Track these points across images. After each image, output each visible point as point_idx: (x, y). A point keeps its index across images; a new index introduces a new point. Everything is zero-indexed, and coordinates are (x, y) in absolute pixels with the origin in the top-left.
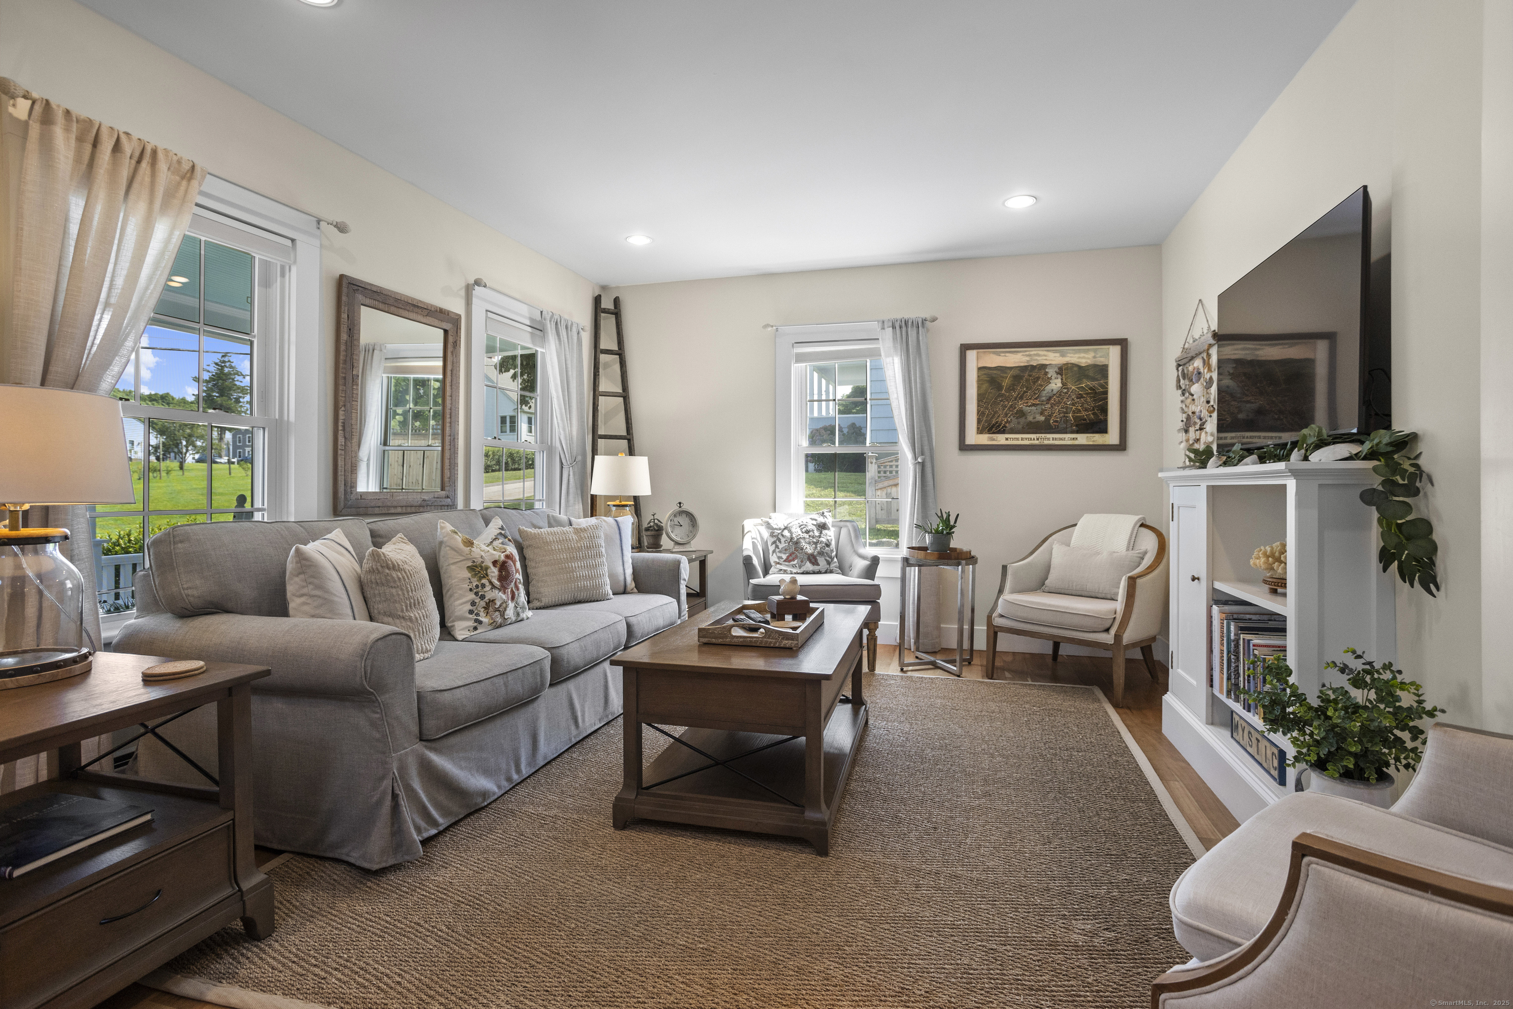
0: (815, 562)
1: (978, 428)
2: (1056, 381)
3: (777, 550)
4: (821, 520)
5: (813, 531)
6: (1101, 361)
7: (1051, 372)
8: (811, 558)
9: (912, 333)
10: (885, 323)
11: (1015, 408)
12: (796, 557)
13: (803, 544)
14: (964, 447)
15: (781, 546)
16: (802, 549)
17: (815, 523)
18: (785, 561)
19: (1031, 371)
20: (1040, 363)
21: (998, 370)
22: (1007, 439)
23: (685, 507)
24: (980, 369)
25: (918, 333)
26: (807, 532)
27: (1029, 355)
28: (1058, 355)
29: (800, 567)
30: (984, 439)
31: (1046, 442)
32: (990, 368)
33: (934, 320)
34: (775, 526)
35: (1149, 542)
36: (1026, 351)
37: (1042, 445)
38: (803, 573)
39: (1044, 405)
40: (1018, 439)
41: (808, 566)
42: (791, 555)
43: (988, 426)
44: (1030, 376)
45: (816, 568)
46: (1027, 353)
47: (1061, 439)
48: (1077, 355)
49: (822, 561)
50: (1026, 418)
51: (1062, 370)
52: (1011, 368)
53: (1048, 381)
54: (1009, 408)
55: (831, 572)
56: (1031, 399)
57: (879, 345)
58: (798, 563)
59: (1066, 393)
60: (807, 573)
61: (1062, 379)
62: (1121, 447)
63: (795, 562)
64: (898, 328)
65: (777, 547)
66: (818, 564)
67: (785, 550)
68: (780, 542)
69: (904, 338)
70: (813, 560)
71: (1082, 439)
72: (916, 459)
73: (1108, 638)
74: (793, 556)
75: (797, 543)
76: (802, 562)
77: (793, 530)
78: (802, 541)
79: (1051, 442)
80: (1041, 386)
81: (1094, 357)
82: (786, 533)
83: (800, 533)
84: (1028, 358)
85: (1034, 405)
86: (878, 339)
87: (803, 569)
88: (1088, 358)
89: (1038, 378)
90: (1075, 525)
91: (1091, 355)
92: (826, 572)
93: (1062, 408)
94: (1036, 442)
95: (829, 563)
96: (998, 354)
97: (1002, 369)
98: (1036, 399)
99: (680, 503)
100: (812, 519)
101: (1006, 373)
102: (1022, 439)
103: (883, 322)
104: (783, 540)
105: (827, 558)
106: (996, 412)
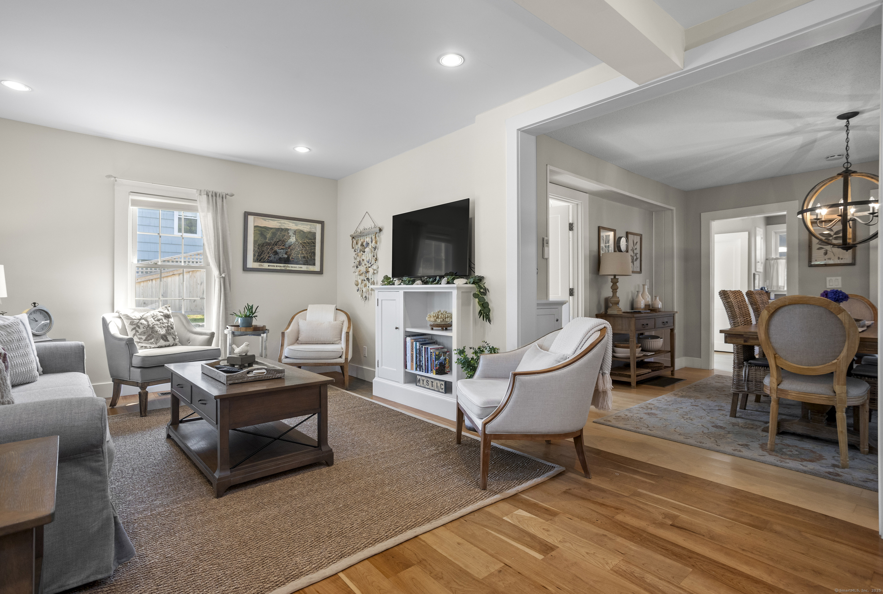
0: (166, 340)
1: (254, 259)
2: (293, 238)
3: (137, 334)
4: (166, 312)
5: (162, 319)
6: (313, 230)
7: (291, 233)
8: (163, 337)
9: (219, 201)
10: (202, 192)
11: (273, 250)
12: (153, 337)
13: (157, 328)
14: (245, 269)
15: (140, 331)
16: (157, 332)
17: (162, 314)
18: (145, 340)
19: (281, 231)
20: (285, 227)
21: (266, 229)
22: (269, 266)
23: (39, 307)
24: (255, 227)
25: (223, 201)
26: (158, 320)
27: (280, 223)
28: (294, 224)
29: (156, 344)
30: (256, 265)
31: (288, 268)
32: (261, 227)
33: (232, 195)
34: (134, 318)
35: (343, 317)
36: (279, 221)
37: (286, 270)
38: (158, 347)
39: (287, 249)
40: (274, 266)
41: (162, 342)
42: (149, 336)
43: (259, 258)
44: (281, 234)
45: (167, 343)
46: (280, 222)
47: (295, 267)
48: (302, 226)
49: (170, 338)
50: (278, 255)
51: (295, 232)
52: (271, 228)
53: (289, 237)
54: (270, 250)
55: (176, 345)
56: (281, 246)
57: (197, 204)
58: (154, 341)
59: (297, 244)
60: (161, 347)
61: (296, 237)
62: (321, 272)
63: (153, 340)
64: (210, 196)
65: (137, 331)
66: (168, 341)
67: (144, 333)
68: (139, 328)
69: (214, 203)
70: (165, 338)
71: (304, 268)
72: (220, 274)
73: (342, 360)
74: (151, 336)
75: (153, 328)
76: (157, 340)
77: (149, 320)
78: (156, 326)
79: (290, 269)
80: (286, 239)
81: (310, 228)
82: (143, 321)
83: (154, 321)
84: (280, 224)
85: (282, 249)
86: (196, 200)
87: (159, 345)
88: (308, 228)
89: (285, 235)
90: (307, 310)
91: (309, 227)
92: (173, 346)
93: (295, 252)
94: (283, 268)
95: (174, 339)
96: (265, 220)
97: (267, 229)
98: (283, 246)
99: (35, 303)
100: (160, 312)
101: (269, 231)
102: (276, 266)
103: (201, 191)
104: (141, 327)
105: (173, 336)
106: (263, 251)
